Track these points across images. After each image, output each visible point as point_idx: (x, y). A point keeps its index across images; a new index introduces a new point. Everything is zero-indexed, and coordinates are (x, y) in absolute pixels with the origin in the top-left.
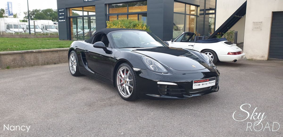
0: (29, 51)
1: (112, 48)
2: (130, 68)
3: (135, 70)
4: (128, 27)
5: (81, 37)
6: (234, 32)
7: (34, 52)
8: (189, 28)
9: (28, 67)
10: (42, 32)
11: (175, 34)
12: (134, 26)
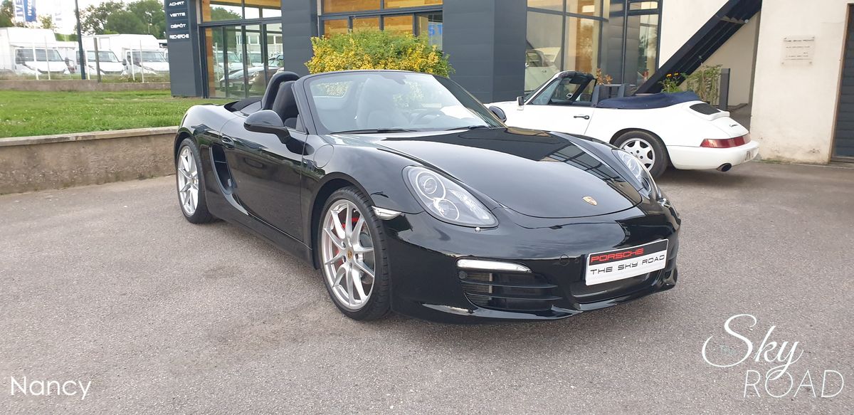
0: (53, 139)
1: (308, 134)
2: (365, 206)
3: (382, 215)
4: (379, 56)
5: (240, 87)
6: (720, 72)
7: (71, 139)
8: (578, 59)
9: (50, 191)
10: (125, 73)
11: (534, 78)
12: (399, 53)
